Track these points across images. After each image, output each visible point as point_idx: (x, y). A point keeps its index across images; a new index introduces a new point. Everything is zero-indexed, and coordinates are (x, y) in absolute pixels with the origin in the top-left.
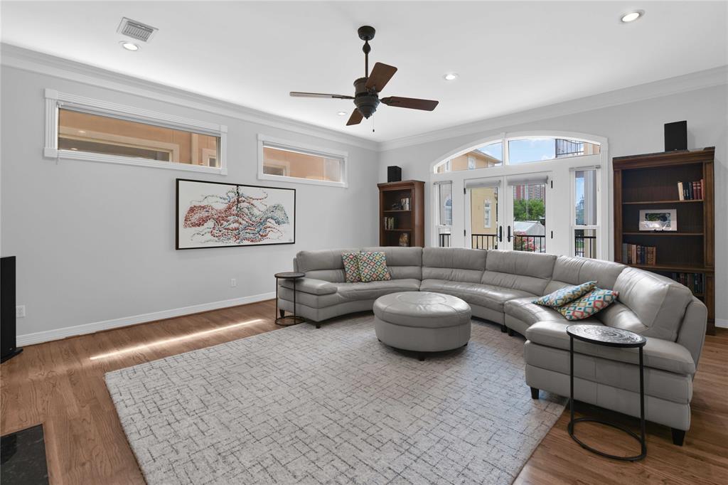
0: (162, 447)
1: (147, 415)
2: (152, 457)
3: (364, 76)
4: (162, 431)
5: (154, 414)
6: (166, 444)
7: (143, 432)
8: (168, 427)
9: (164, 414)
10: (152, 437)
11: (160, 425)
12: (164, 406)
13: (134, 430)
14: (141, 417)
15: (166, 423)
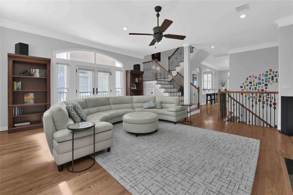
0: (245, 169)
1: (238, 184)
2: (250, 169)
3: (157, 26)
4: (239, 173)
5: (235, 182)
6: (242, 169)
7: (246, 179)
8: (235, 173)
9: (231, 179)
10: (245, 174)
11: (237, 176)
12: (227, 182)
13: (248, 182)
14: (241, 186)
15: (235, 175)
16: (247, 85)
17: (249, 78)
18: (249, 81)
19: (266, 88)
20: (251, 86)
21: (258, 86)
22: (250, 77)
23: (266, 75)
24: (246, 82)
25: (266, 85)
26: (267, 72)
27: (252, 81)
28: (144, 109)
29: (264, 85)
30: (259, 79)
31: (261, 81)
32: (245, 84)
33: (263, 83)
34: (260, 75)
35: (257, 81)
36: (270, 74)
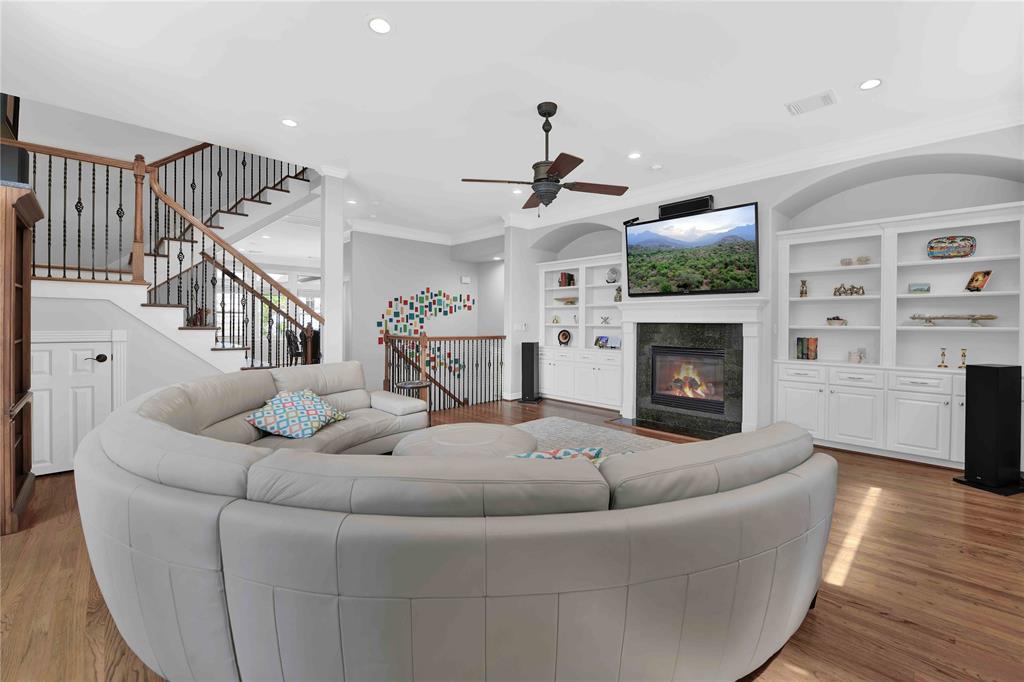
3: (544, 160)
16: (391, 320)
17: (394, 303)
18: (393, 310)
19: (422, 327)
20: (398, 321)
21: (410, 321)
22: (396, 300)
23: (422, 300)
24: (388, 313)
25: (422, 321)
26: (423, 293)
27: (399, 310)
28: (313, 435)
29: (417, 320)
30: (411, 307)
31: (413, 311)
32: (387, 318)
33: (417, 316)
34: (412, 298)
35: (407, 310)
36: (427, 298)
